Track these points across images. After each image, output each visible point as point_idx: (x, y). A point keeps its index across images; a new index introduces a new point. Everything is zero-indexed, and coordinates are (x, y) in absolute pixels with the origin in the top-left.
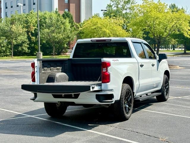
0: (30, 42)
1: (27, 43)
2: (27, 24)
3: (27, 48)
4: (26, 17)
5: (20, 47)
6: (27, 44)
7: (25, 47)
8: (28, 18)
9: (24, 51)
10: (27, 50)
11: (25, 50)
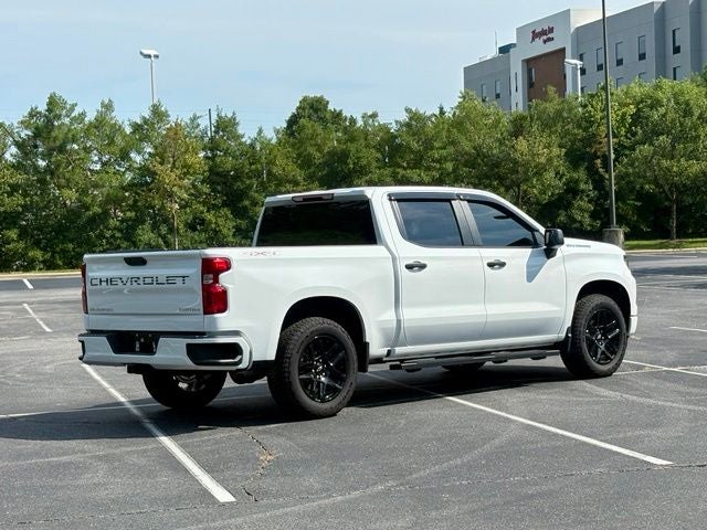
0: (599, 191)
1: (588, 196)
2: (585, 129)
3: (586, 215)
4: (585, 106)
5: (563, 213)
6: (590, 201)
7: (582, 210)
8: (590, 108)
9: (578, 225)
10: (587, 220)
11: (580, 222)
